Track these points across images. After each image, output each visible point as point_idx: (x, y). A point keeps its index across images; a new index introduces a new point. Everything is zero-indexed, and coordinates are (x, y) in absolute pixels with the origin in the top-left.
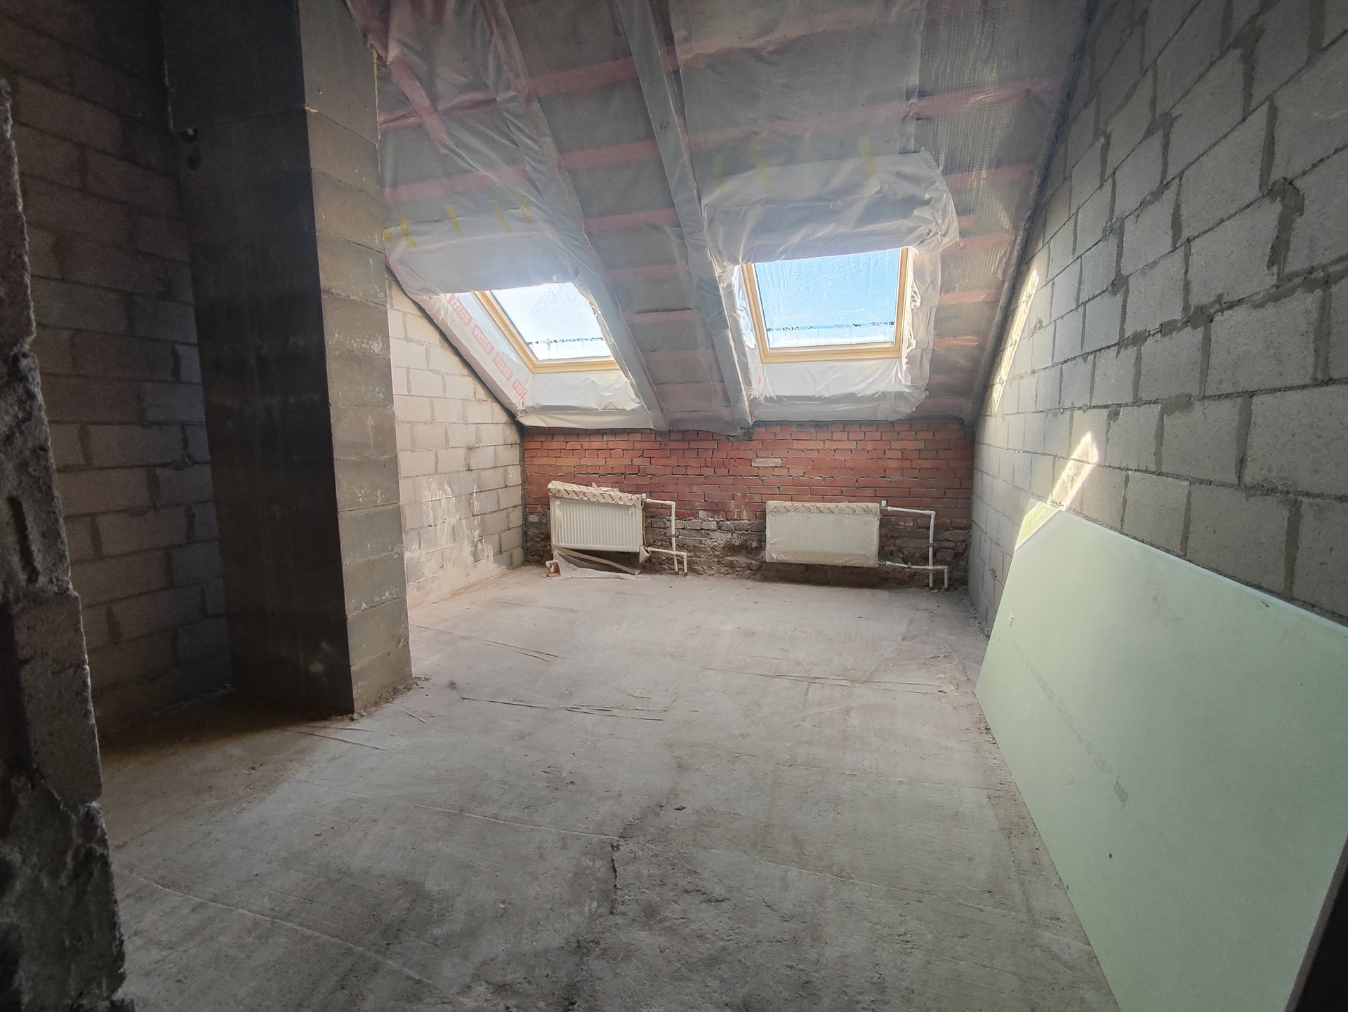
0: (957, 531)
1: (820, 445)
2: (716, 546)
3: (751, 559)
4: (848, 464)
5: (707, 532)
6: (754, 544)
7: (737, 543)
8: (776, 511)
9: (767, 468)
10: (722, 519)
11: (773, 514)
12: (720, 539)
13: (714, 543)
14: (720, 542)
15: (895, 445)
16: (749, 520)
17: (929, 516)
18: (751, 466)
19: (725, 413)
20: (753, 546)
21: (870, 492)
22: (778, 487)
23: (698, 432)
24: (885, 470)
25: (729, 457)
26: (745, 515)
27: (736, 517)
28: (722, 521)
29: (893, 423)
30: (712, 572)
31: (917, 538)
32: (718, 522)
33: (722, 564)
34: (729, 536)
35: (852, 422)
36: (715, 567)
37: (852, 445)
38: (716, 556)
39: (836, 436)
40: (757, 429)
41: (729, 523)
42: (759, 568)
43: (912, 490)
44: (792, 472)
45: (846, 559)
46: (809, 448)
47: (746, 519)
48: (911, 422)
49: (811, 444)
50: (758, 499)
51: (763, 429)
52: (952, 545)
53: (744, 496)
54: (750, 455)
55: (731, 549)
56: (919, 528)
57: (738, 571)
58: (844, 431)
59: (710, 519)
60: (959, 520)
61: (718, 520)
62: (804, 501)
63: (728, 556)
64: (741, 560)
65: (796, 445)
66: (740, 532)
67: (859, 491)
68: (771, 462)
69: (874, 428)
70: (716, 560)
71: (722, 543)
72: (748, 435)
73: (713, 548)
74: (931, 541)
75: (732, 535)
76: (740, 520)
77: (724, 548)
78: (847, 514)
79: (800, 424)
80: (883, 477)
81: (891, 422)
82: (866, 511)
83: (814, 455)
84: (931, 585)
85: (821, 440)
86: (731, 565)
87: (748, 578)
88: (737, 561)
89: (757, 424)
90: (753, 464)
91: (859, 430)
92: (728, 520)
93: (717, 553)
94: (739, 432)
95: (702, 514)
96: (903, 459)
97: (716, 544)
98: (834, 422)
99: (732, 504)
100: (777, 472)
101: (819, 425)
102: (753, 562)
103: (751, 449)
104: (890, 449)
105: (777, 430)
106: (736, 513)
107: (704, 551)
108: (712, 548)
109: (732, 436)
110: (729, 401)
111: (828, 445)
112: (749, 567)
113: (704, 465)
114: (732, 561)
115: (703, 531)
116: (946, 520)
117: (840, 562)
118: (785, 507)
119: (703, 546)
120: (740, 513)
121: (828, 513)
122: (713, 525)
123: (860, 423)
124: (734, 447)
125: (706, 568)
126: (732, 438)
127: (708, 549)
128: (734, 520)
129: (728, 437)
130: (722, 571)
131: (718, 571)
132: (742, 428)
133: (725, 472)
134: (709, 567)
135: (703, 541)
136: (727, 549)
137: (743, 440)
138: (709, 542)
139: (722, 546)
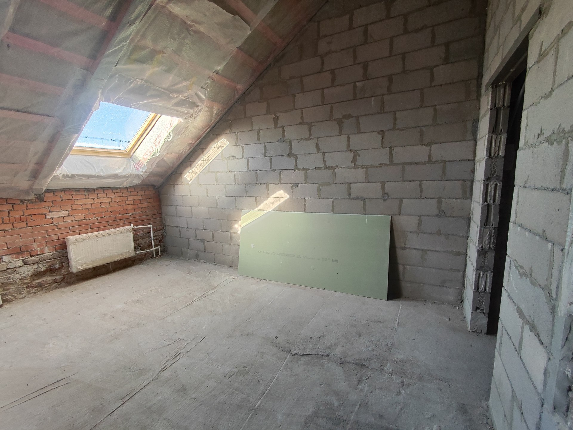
0: (159, 231)
2: (25, 277)
3: (55, 276)
4: (109, 210)
5: (14, 269)
7: (43, 269)
9: (59, 218)
10: (26, 257)
11: (74, 243)
12: (28, 271)
13: (22, 276)
14: (27, 273)
15: (129, 198)
16: (50, 252)
17: (150, 228)
18: (46, 218)
20: (56, 267)
22: (69, 228)
24: (127, 210)
25: (25, 214)
26: (46, 250)
27: (39, 253)
28: (27, 258)
29: (127, 188)
30: (23, 296)
31: (145, 238)
32: (23, 260)
33: (31, 287)
34: (35, 266)
35: (107, 188)
36: (25, 292)
37: (110, 200)
38: (25, 283)
39: (100, 196)
40: (47, 194)
41: (33, 258)
42: (63, 279)
44: (77, 218)
46: (85, 203)
47: (48, 253)
50: (58, 237)
51: (52, 194)
52: (158, 237)
53: (44, 238)
54: (44, 211)
55: (38, 274)
56: (145, 233)
57: (47, 287)
58: (104, 193)
59: (15, 260)
60: (159, 227)
61: (23, 258)
62: (88, 233)
63: (34, 280)
64: (48, 279)
65: (76, 202)
66: (44, 262)
67: (117, 222)
68: (61, 214)
69: (118, 191)
70: (25, 286)
71: (30, 273)
72: (40, 198)
73: (22, 279)
74: (152, 238)
75: (38, 265)
76: (43, 254)
77: (32, 276)
82: (126, 231)
84: (155, 256)
85: (92, 198)
86: (40, 285)
87: (56, 288)
88: (43, 281)
89: (48, 191)
90: (48, 217)
91: (111, 192)
92: (31, 256)
93: (26, 281)
94: (32, 197)
95: (5, 258)
96: (134, 204)
97: (24, 275)
98: (97, 189)
99: (35, 245)
100: (66, 219)
101: (88, 190)
102: (57, 277)
103: (44, 208)
105: (62, 194)
106: (39, 250)
107: (13, 284)
108: (20, 280)
109: (25, 200)
112: (55, 281)
113: (2, 222)
114: (40, 283)
115: (10, 270)
118: (82, 238)
119: (12, 280)
120: (42, 250)
121: (107, 236)
122: (20, 263)
124: (29, 207)
125: (16, 295)
126: (26, 202)
127: (18, 281)
128: (37, 255)
129: (22, 201)
130: (32, 292)
131: (29, 293)
132: (35, 194)
133: (24, 225)
134: (20, 293)
135: (12, 277)
136: (34, 276)
137: (36, 202)
138: (17, 276)
139: (30, 275)
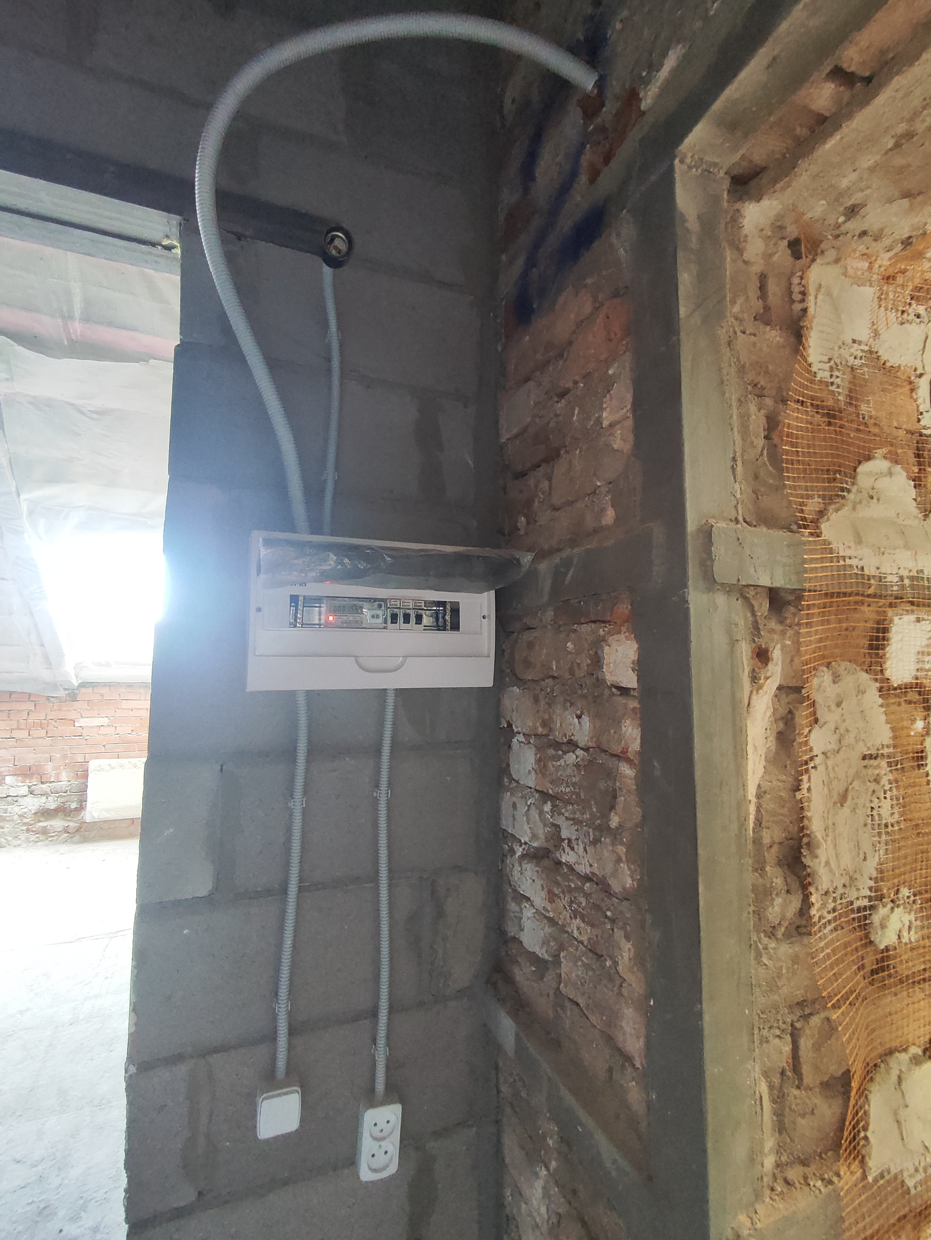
2: (26, 813)
3: (70, 821)
5: (15, 799)
6: (74, 805)
7: (53, 806)
8: (99, 769)
9: (92, 727)
10: (35, 783)
11: (96, 772)
12: (32, 804)
13: (23, 810)
14: (30, 808)
16: (69, 781)
18: (74, 726)
19: (46, 675)
20: (72, 807)
22: (104, 747)
23: (11, 693)
25: (48, 718)
26: (64, 776)
27: (52, 780)
28: (35, 785)
30: (19, 842)
32: (29, 787)
33: (33, 831)
34: (43, 799)
36: (23, 837)
38: (25, 824)
40: (83, 690)
41: (43, 786)
42: (78, 830)
44: (119, 730)
46: (135, 707)
47: (65, 779)
49: (140, 704)
50: (80, 759)
51: (90, 690)
53: (65, 757)
54: (72, 715)
55: (46, 813)
57: (52, 836)
59: (19, 784)
61: (31, 784)
62: (130, 757)
63: (40, 821)
64: (58, 824)
65: (125, 704)
66: (57, 795)
68: (97, 722)
70: (25, 828)
71: (34, 808)
72: (73, 696)
73: (21, 816)
75: (47, 798)
76: (58, 782)
77: (36, 813)
79: (130, 686)
83: (143, 713)
86: (44, 832)
87: (64, 842)
88: (50, 825)
89: (83, 685)
90: (77, 724)
92: (42, 783)
93: (26, 821)
94: (62, 693)
95: (9, 780)
97: (25, 810)
99: (49, 767)
100: (103, 731)
102: (71, 824)
103: (74, 710)
105: (105, 691)
106: (53, 775)
107: (8, 821)
108: (19, 816)
109: (53, 697)
110: (50, 664)
112: (66, 830)
113: (15, 727)
114: (45, 827)
115: (10, 798)
118: (109, 765)
119: (8, 814)
120: (57, 775)
122: (24, 790)
124: (55, 708)
125: (10, 838)
126: (52, 699)
127: (16, 817)
128: (51, 782)
129: (48, 698)
130: (32, 839)
131: (28, 840)
132: (65, 689)
133: (43, 733)
134: (16, 837)
135: (9, 810)
136: (39, 814)
137: (66, 701)
138: (17, 809)
139: (33, 812)
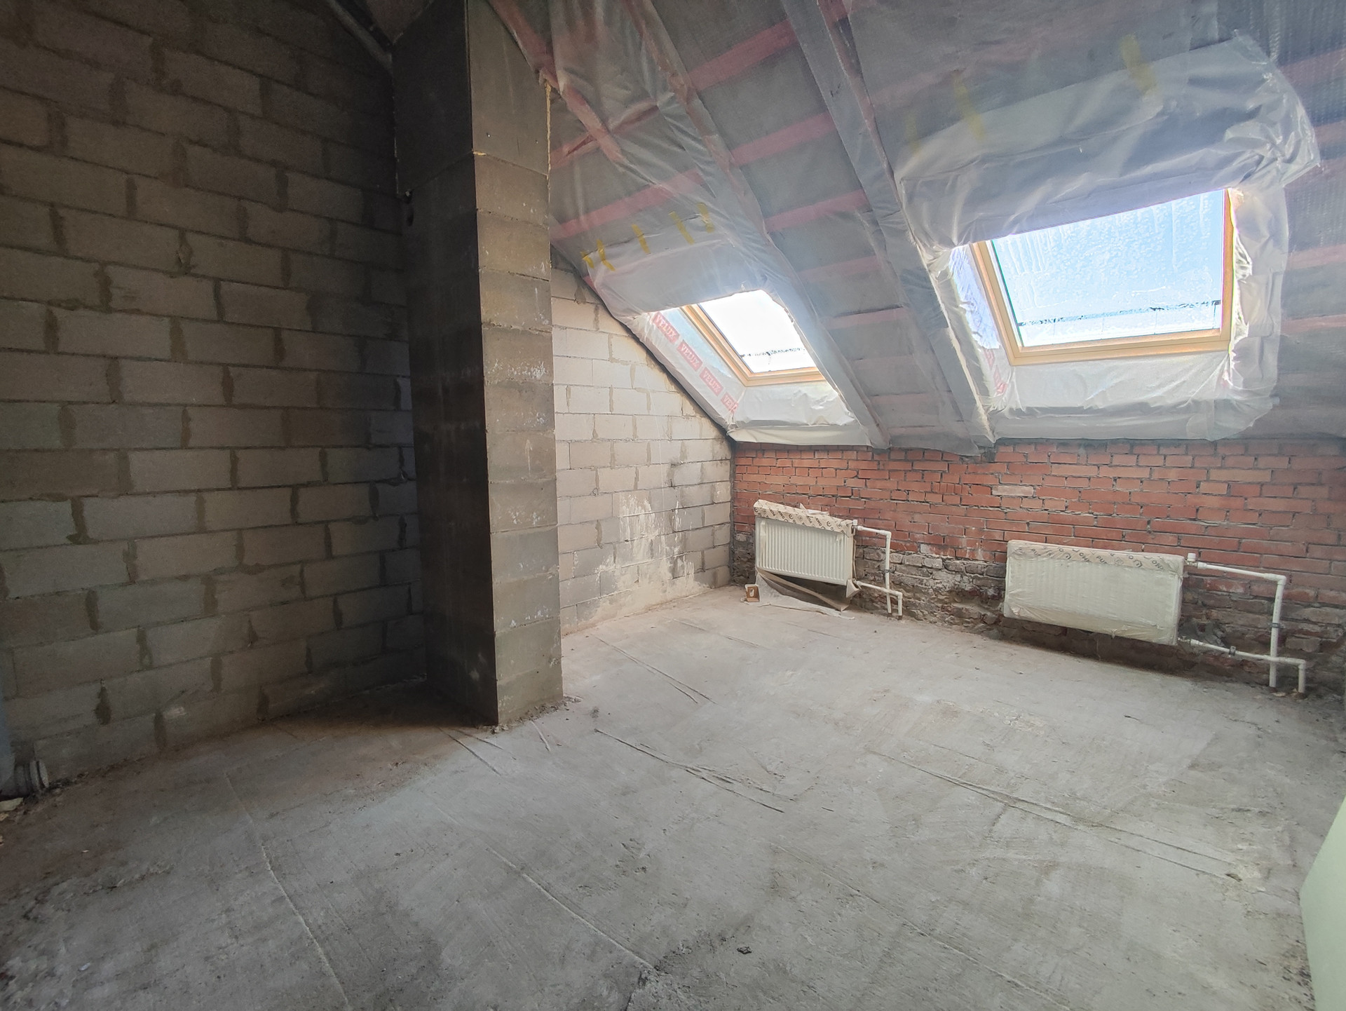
0: (1328, 610)
1: (1092, 472)
2: (940, 589)
3: (987, 609)
4: (1135, 499)
5: (930, 571)
6: (991, 592)
7: (968, 588)
8: (1021, 553)
9: (1012, 497)
10: (949, 557)
11: (1016, 556)
12: (946, 580)
13: (938, 585)
14: (946, 584)
15: (1215, 474)
16: (986, 562)
17: (1275, 583)
18: (992, 494)
19: (958, 429)
20: (989, 593)
21: (1170, 539)
22: (1028, 524)
23: (924, 451)
24: (1197, 510)
25: (962, 482)
26: (980, 554)
27: (967, 556)
28: (950, 559)
29: (1214, 444)
30: (933, 619)
31: (1251, 612)
32: (944, 560)
33: (948, 611)
34: (958, 578)
35: (1143, 442)
36: (938, 614)
37: (1144, 474)
38: (940, 601)
39: (1117, 460)
40: (1002, 449)
41: (958, 562)
42: (997, 622)
43: (1244, 541)
44: (1048, 505)
45: (1124, 628)
46: (1074, 474)
47: (981, 560)
48: (1246, 443)
49: (1081, 470)
50: (998, 535)
51: (1010, 449)
52: (1317, 629)
53: (981, 531)
54: (989, 480)
55: (959, 594)
56: (1256, 597)
57: (968, 623)
58: (1131, 453)
59: (934, 555)
60: (1333, 593)
61: (945, 557)
62: (1064, 544)
63: (956, 602)
64: (973, 609)
65: (1056, 470)
66: (972, 575)
67: (1151, 536)
68: (1019, 491)
69: (1182, 450)
70: (940, 605)
71: (949, 585)
72: (989, 455)
73: (937, 591)
74: (1276, 618)
75: (962, 577)
76: (973, 560)
77: (950, 592)
78: (1128, 567)
79: (1064, 444)
80: (1194, 520)
81: (1213, 442)
82: (1159, 566)
83: (1084, 484)
84: (1272, 683)
85: (1094, 465)
86: (959, 614)
87: (980, 633)
88: (967, 610)
89: (1002, 442)
90: (994, 492)
91: (1155, 452)
92: (957, 558)
93: (941, 597)
94: (976, 452)
95: (924, 548)
96: (1229, 495)
97: (940, 586)
98: (1115, 442)
99: (964, 540)
100: (1026, 504)
101: (1091, 445)
102: (989, 614)
103: (992, 474)
104: (1208, 481)
105: (1029, 450)
106: (968, 551)
107: (924, 593)
108: (935, 590)
109: (967, 457)
110: (960, 415)
111: (1105, 471)
112: (982, 619)
113: (929, 490)
114: (961, 609)
115: (925, 569)
116: (1307, 591)
117: (1113, 630)
118: (1033, 550)
119: (923, 586)
120: (973, 551)
121: (1097, 563)
122: (938, 563)
123: (1158, 443)
124: (970, 470)
125: (926, 612)
126: (967, 459)
127: (931, 591)
128: (966, 559)
129: (962, 457)
130: (947, 619)
131: (942, 619)
132: (980, 447)
133: (957, 500)
134: (931, 612)
135: (925, 581)
136: (954, 593)
137: (982, 462)
138: (931, 582)
139: (948, 589)
